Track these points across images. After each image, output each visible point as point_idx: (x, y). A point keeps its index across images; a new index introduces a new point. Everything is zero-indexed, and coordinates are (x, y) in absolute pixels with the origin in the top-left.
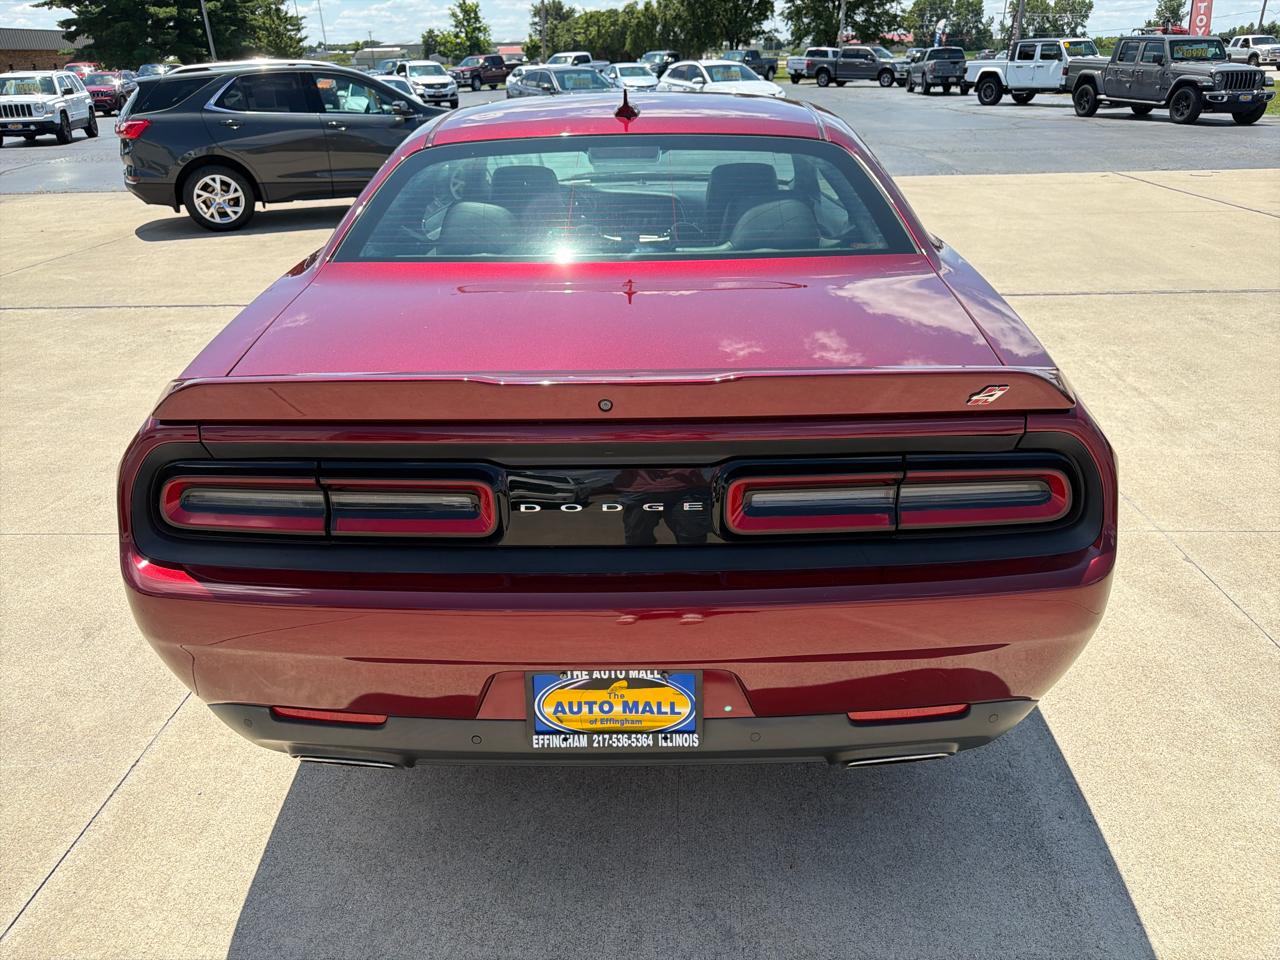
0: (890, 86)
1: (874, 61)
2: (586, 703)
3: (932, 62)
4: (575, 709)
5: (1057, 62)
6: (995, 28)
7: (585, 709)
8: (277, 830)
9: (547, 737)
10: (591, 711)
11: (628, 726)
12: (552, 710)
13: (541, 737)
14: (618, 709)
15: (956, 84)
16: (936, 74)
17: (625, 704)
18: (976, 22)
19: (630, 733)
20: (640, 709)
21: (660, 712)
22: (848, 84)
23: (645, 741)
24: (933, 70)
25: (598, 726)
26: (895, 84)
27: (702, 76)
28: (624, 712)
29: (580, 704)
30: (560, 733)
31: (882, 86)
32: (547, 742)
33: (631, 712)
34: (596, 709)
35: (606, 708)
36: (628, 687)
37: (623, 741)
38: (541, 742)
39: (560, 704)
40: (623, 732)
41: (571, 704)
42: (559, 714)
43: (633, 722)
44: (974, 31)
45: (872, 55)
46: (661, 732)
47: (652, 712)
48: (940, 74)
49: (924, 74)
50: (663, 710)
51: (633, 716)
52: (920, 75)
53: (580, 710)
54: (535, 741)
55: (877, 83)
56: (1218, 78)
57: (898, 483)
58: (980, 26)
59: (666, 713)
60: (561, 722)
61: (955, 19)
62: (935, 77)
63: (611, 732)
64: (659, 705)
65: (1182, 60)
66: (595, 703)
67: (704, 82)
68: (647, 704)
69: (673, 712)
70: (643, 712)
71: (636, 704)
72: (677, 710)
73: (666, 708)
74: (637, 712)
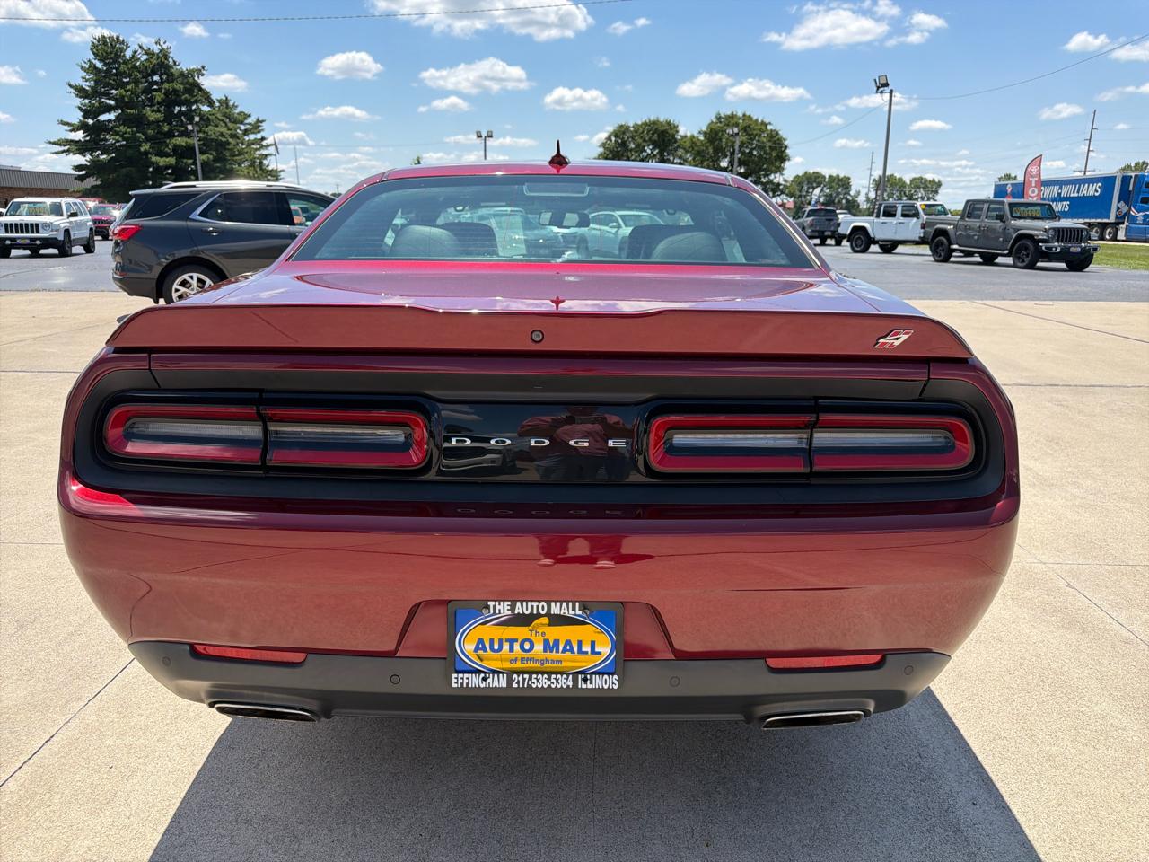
2: (507, 640)
3: (811, 218)
4: (496, 647)
5: (915, 220)
6: (861, 199)
7: (506, 647)
8: (185, 802)
9: (466, 675)
10: (511, 649)
11: (547, 666)
12: (473, 647)
13: (461, 675)
14: (539, 647)
15: (831, 237)
16: (814, 229)
17: (546, 642)
18: (846, 194)
19: (549, 673)
20: (561, 648)
21: (580, 651)
23: (565, 682)
24: (812, 226)
25: (518, 665)
27: (617, 221)
28: (545, 651)
29: (501, 642)
30: (479, 672)
32: (466, 681)
33: (551, 651)
34: (517, 647)
35: (527, 646)
36: (550, 625)
37: (543, 682)
38: (460, 681)
39: (481, 641)
40: (543, 673)
41: (492, 641)
42: (480, 652)
43: (553, 662)
44: (844, 201)
46: (581, 672)
47: (573, 652)
48: (818, 228)
50: (584, 649)
51: (553, 655)
53: (501, 648)
54: (454, 680)
56: (1051, 233)
57: (812, 427)
58: (849, 197)
59: (586, 653)
60: (481, 660)
61: (828, 191)
62: (813, 231)
63: (531, 673)
64: (580, 643)
65: (1020, 218)
66: (516, 640)
67: (619, 227)
68: (568, 642)
69: (593, 651)
70: (564, 651)
71: (557, 642)
72: (597, 650)
73: (587, 648)
74: (557, 651)
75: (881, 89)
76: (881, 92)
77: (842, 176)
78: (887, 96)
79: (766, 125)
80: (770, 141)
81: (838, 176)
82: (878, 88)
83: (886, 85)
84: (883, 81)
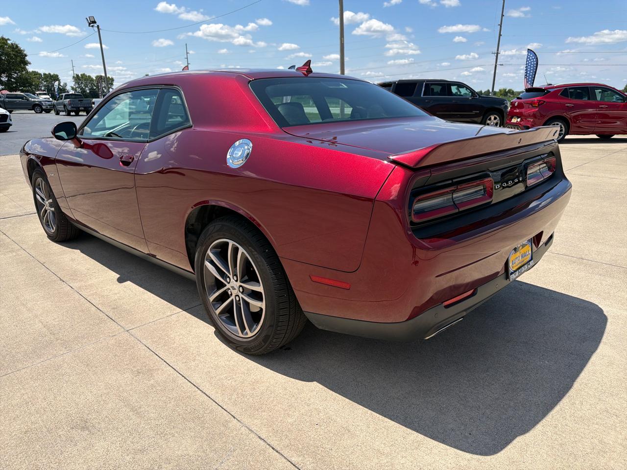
0: (41, 112)
1: (28, 100)
7: (516, 260)
13: (511, 276)
16: (72, 106)
21: (527, 255)
22: (13, 112)
23: (526, 267)
24: (70, 104)
26: (43, 112)
28: (522, 258)
30: (513, 273)
31: (37, 113)
36: (522, 248)
42: (513, 265)
45: (25, 97)
48: (75, 106)
49: (65, 106)
52: (63, 106)
55: (33, 111)
60: (513, 268)
75: (91, 25)
76: (92, 26)
77: (52, 74)
78: (96, 29)
79: (6, 40)
80: (12, 51)
81: (50, 74)
82: (90, 24)
83: (94, 22)
84: (93, 20)
